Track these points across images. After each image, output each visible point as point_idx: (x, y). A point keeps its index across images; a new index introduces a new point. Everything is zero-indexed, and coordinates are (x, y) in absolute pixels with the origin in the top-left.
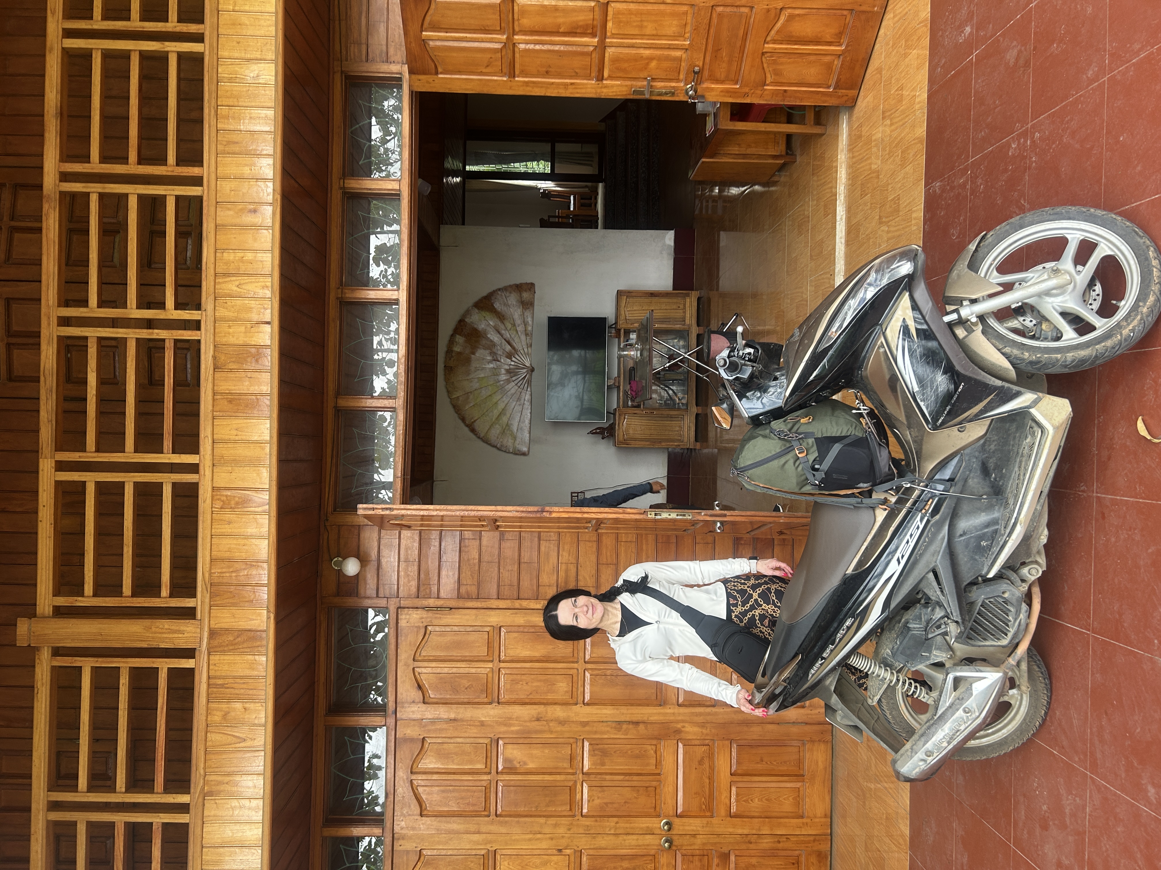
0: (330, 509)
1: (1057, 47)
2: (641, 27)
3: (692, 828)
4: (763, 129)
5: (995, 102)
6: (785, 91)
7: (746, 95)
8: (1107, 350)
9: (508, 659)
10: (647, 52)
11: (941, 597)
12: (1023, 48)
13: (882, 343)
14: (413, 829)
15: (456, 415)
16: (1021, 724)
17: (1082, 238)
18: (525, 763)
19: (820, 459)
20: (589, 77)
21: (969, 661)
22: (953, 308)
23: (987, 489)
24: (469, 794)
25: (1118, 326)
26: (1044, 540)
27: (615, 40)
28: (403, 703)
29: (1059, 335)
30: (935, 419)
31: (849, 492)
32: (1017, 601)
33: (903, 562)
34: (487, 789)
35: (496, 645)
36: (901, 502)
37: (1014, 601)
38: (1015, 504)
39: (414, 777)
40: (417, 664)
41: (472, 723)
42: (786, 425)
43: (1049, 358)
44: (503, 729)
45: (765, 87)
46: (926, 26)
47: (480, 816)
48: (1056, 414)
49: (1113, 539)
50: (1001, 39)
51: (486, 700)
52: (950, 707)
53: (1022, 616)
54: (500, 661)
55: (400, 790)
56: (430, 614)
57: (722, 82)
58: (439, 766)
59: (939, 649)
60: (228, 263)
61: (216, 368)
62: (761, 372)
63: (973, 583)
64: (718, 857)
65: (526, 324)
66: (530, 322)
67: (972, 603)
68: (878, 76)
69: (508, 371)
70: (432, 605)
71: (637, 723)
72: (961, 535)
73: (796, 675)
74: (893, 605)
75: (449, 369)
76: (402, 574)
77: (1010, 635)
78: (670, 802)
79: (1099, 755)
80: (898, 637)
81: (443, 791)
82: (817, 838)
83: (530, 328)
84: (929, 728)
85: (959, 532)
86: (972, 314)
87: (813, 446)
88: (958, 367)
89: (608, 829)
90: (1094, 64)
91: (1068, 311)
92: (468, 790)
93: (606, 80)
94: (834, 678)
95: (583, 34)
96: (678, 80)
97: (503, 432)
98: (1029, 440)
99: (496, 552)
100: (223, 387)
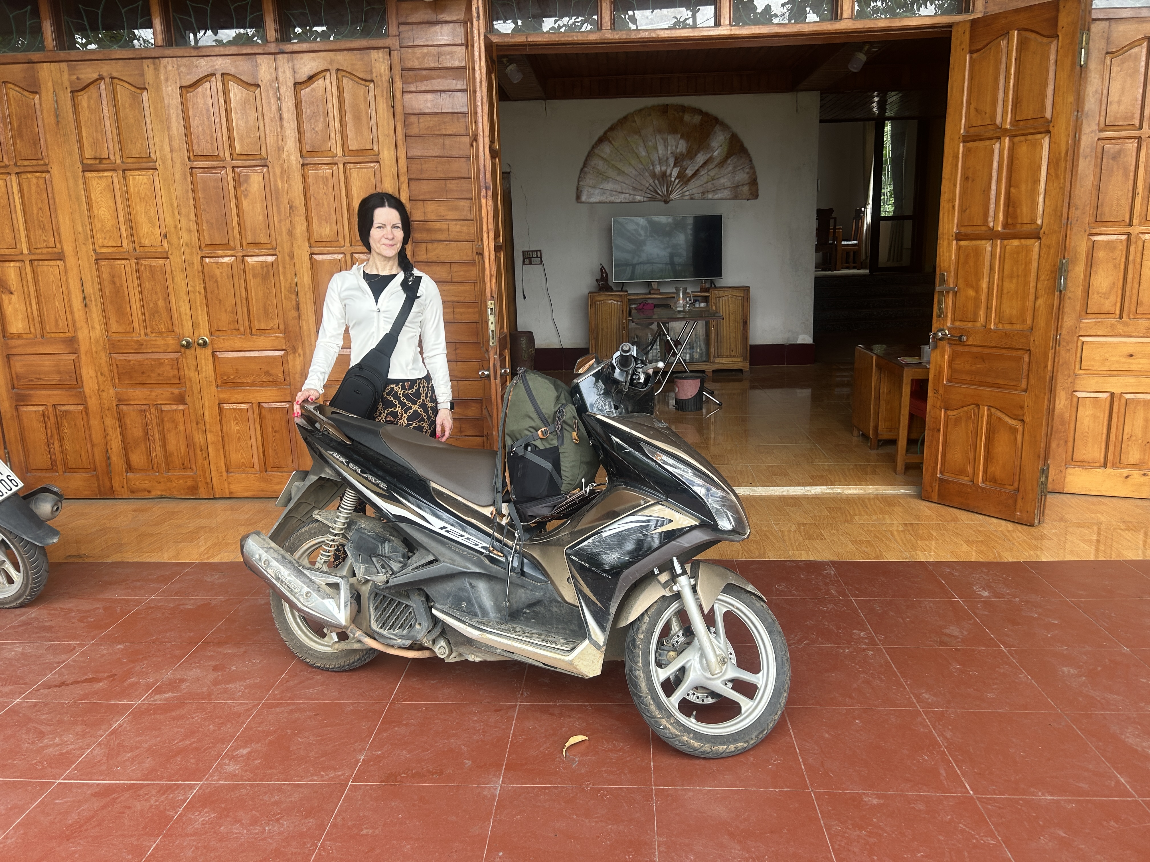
1: (957, 668)
2: (1011, 276)
3: (204, 367)
4: (902, 413)
5: (908, 617)
6: (939, 430)
7: (936, 391)
8: (646, 705)
9: (348, 172)
10: (984, 285)
11: (411, 568)
12: (959, 640)
13: (649, 501)
14: (167, 80)
15: (616, 121)
16: (307, 647)
17: (759, 686)
18: (246, 196)
19: (536, 451)
20: (960, 225)
21: (357, 597)
22: (688, 571)
23: (515, 606)
24: (209, 138)
25: (670, 716)
26: (471, 658)
27: (998, 250)
28: (292, 60)
29: (663, 666)
30: (577, 554)
31: (508, 481)
32: (413, 636)
33: (442, 532)
34: (216, 157)
35: (361, 159)
36: (500, 528)
37: (412, 633)
38: (501, 631)
39: (219, 77)
40: (334, 73)
41: (280, 137)
42: (570, 418)
43: (639, 656)
44: (278, 171)
45: (943, 411)
46: (995, 558)
47: (188, 152)
48: (585, 663)
49: (475, 718)
50: (971, 622)
51: (304, 152)
52: (311, 580)
53: (400, 640)
54: (345, 163)
55: (203, 62)
56: (386, 85)
57: (950, 366)
58: (234, 105)
59: (365, 570)
62: (622, 391)
63: (428, 598)
64: (180, 394)
65: (714, 191)
66: (716, 197)
67: (408, 597)
68: (950, 519)
69: (664, 174)
70: (395, 85)
71: (298, 309)
72: (471, 584)
73: (332, 440)
74: (401, 525)
75: (664, 109)
76: (425, 50)
77: (381, 631)
78: (226, 345)
79: (278, 710)
80: (376, 533)
81: (208, 110)
82: (210, 486)
83: (710, 196)
84: (291, 562)
85: (474, 582)
86: (681, 587)
87: (551, 444)
88: (626, 572)
89: (192, 284)
90: (935, 699)
91: (686, 673)
92: (212, 137)
93: (957, 244)
94: (332, 476)
95: (1007, 215)
96: (953, 320)
97: (600, 173)
98: (562, 641)
99: (454, 153)
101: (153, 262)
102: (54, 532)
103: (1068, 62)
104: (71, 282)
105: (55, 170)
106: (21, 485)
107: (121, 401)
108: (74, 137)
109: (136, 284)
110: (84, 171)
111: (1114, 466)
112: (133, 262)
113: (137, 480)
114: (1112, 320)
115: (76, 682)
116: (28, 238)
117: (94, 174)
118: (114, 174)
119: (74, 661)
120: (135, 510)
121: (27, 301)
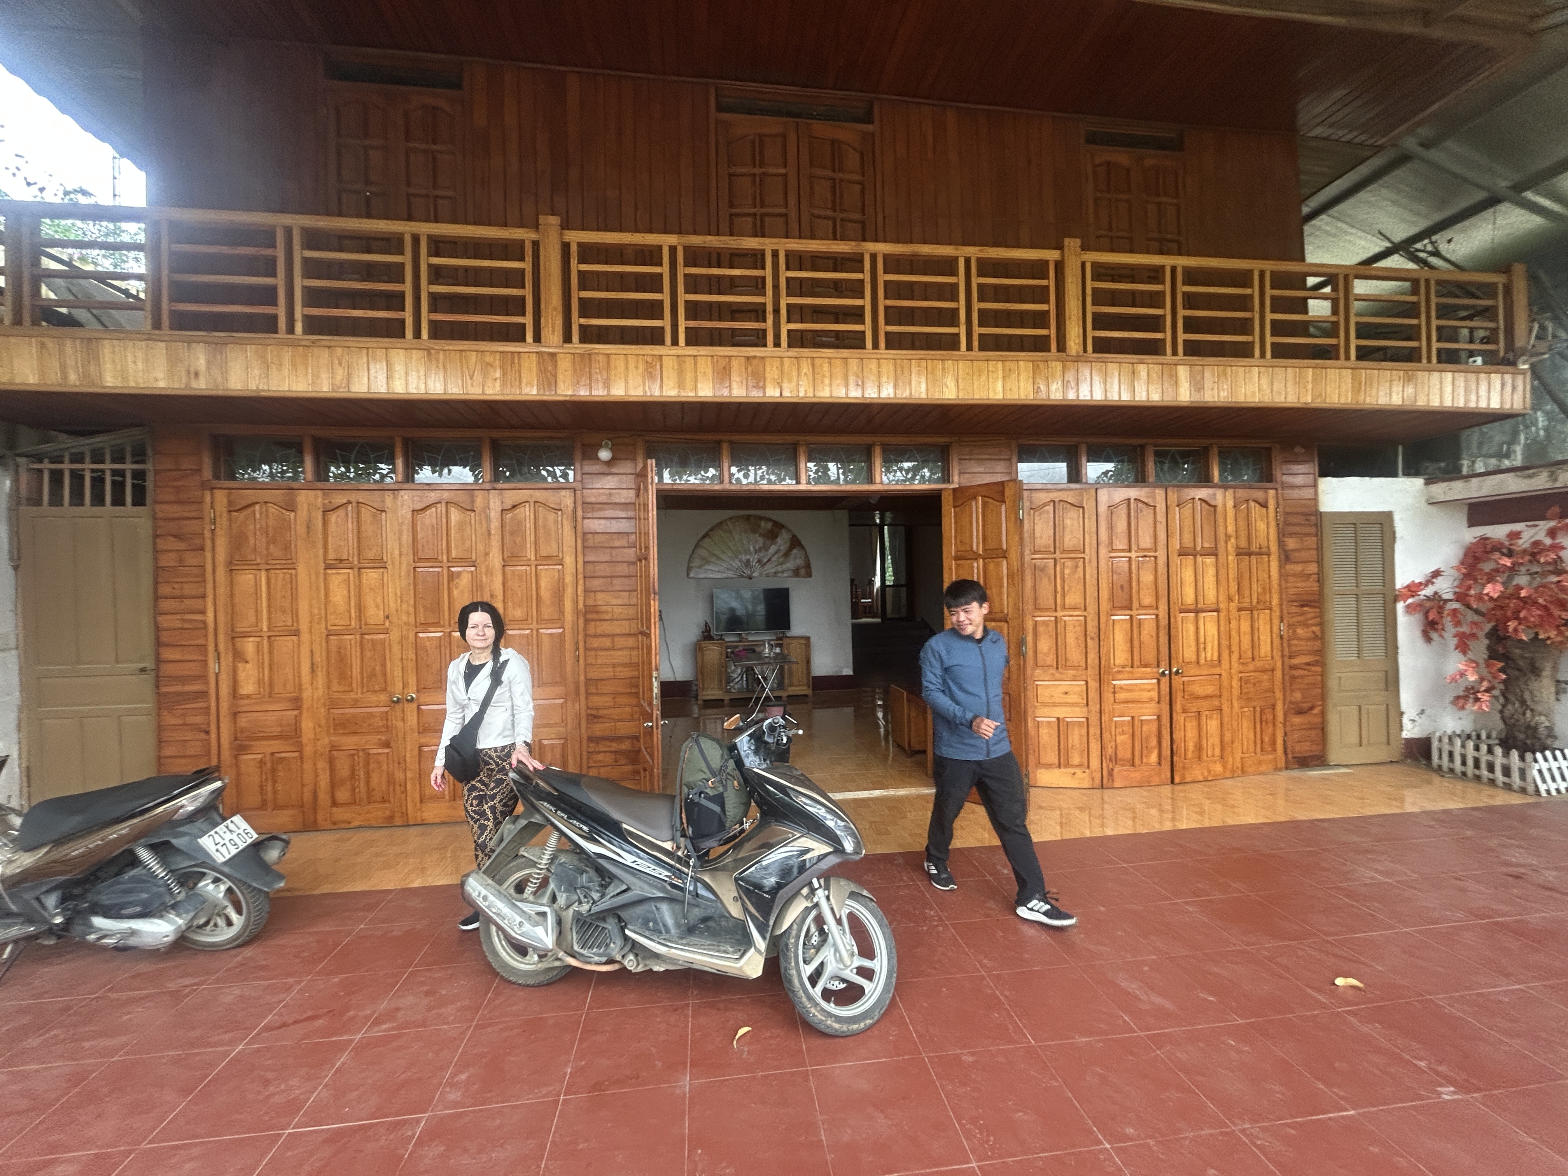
0: (648, 438)
3: (409, 718)
8: (799, 998)
9: (538, 571)
11: (608, 897)
12: (996, 910)
13: (796, 835)
14: (402, 505)
15: (714, 524)
16: (510, 966)
17: (876, 970)
18: (457, 588)
19: (708, 798)
21: (559, 922)
22: (823, 884)
23: (692, 922)
24: (431, 546)
25: (817, 1005)
26: (656, 968)
28: (501, 494)
29: (807, 963)
30: (742, 879)
31: (684, 821)
32: (609, 954)
33: (633, 865)
34: (435, 560)
35: (549, 562)
36: (679, 860)
37: (608, 951)
38: (682, 944)
39: (444, 504)
40: (532, 504)
41: (487, 546)
42: (731, 770)
43: (791, 958)
44: (483, 571)
47: (414, 555)
48: (751, 967)
49: (658, 1020)
50: (1002, 896)
51: (506, 556)
52: (523, 912)
53: (597, 957)
54: (536, 565)
55: (433, 494)
56: (571, 513)
58: (453, 523)
59: (567, 898)
60: (821, 365)
61: (748, 358)
62: (769, 749)
63: (620, 919)
64: (386, 739)
65: (783, 572)
66: (784, 575)
67: (605, 920)
69: (748, 561)
70: (577, 513)
72: (656, 907)
73: (542, 792)
74: (600, 861)
75: (748, 518)
76: (601, 491)
77: (581, 951)
78: (429, 700)
79: (489, 1030)
80: (575, 866)
81: (433, 527)
82: (405, 815)
83: (780, 575)
84: (505, 897)
85: (659, 905)
86: (819, 898)
87: (717, 791)
88: (781, 892)
89: (406, 653)
90: (992, 963)
91: (825, 967)
92: (434, 545)
94: (541, 821)
97: (703, 559)
98: (730, 949)
99: (620, 559)
100: (735, 363)
101: (375, 637)
102: (281, 877)
103: (1013, 517)
104: (303, 652)
105: (301, 569)
106: (255, 836)
107: (333, 748)
108: (320, 545)
109: (358, 654)
110: (326, 569)
111: (1065, 767)
112: (358, 637)
113: (339, 814)
114: (1053, 671)
115: (296, 1022)
116: (269, 619)
117: (334, 571)
118: (351, 571)
119: (292, 999)
120: (338, 841)
121: (261, 667)
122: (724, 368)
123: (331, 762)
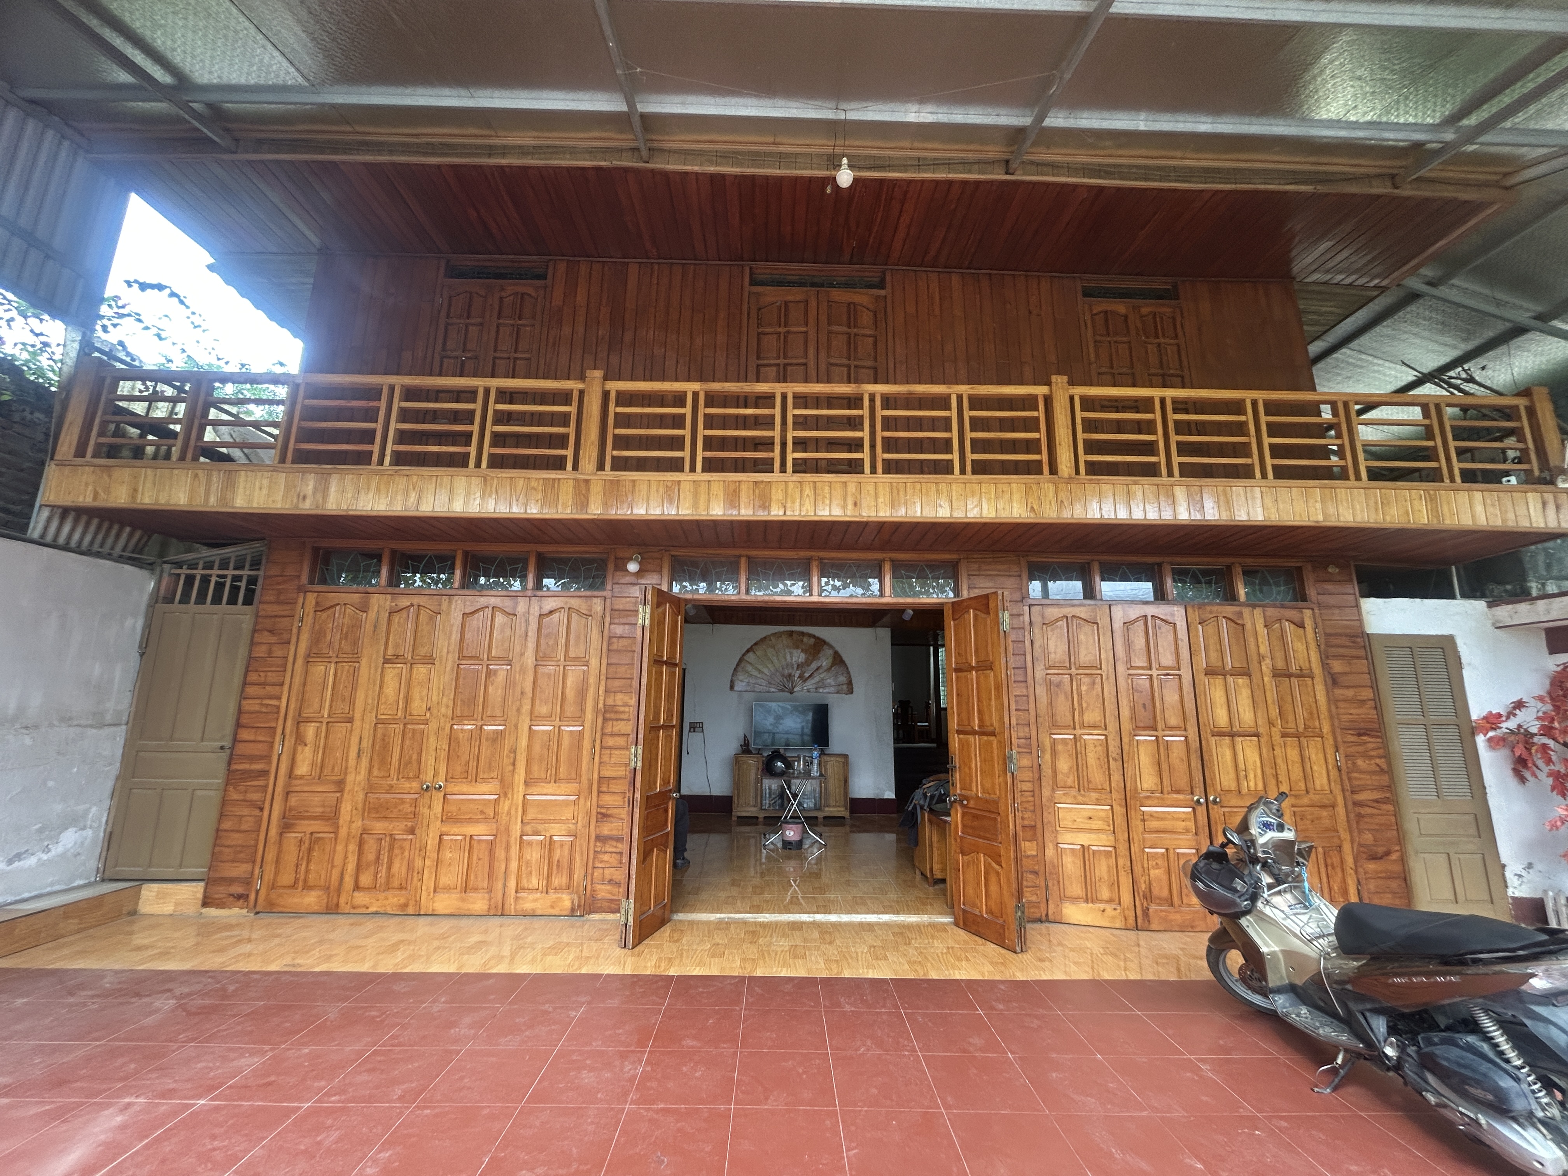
0: (673, 553)
3: (435, 806)
5: (944, 1028)
9: (566, 672)
14: (456, 609)
15: (759, 639)
18: (492, 685)
20: (960, 724)
24: (475, 646)
27: (977, 742)
28: (541, 601)
34: (477, 658)
35: (576, 663)
39: (491, 609)
40: (566, 610)
41: (524, 647)
44: (518, 669)
45: (962, 855)
46: (1010, 976)
47: (459, 653)
50: (989, 1032)
51: (539, 657)
54: (565, 666)
56: (600, 618)
57: (963, 823)
58: (497, 626)
60: (823, 489)
61: (756, 482)
64: (412, 826)
65: (824, 688)
66: (825, 691)
69: (790, 675)
70: (605, 619)
71: (514, 764)
75: (791, 634)
76: (628, 599)
78: (456, 789)
81: (478, 628)
82: (418, 904)
83: (821, 691)
89: (440, 744)
90: (955, 1101)
92: (478, 645)
93: (959, 737)
97: (747, 672)
100: (744, 487)
101: (416, 727)
104: (353, 738)
105: (364, 662)
107: (365, 831)
108: (383, 641)
109: (400, 742)
110: (384, 663)
111: (1093, 901)
112: (402, 726)
113: (360, 898)
114: (1074, 793)
116: (331, 706)
117: (390, 665)
118: (404, 666)
119: (262, 1064)
120: (351, 925)
121: (315, 751)
122: (735, 491)
123: (361, 844)
